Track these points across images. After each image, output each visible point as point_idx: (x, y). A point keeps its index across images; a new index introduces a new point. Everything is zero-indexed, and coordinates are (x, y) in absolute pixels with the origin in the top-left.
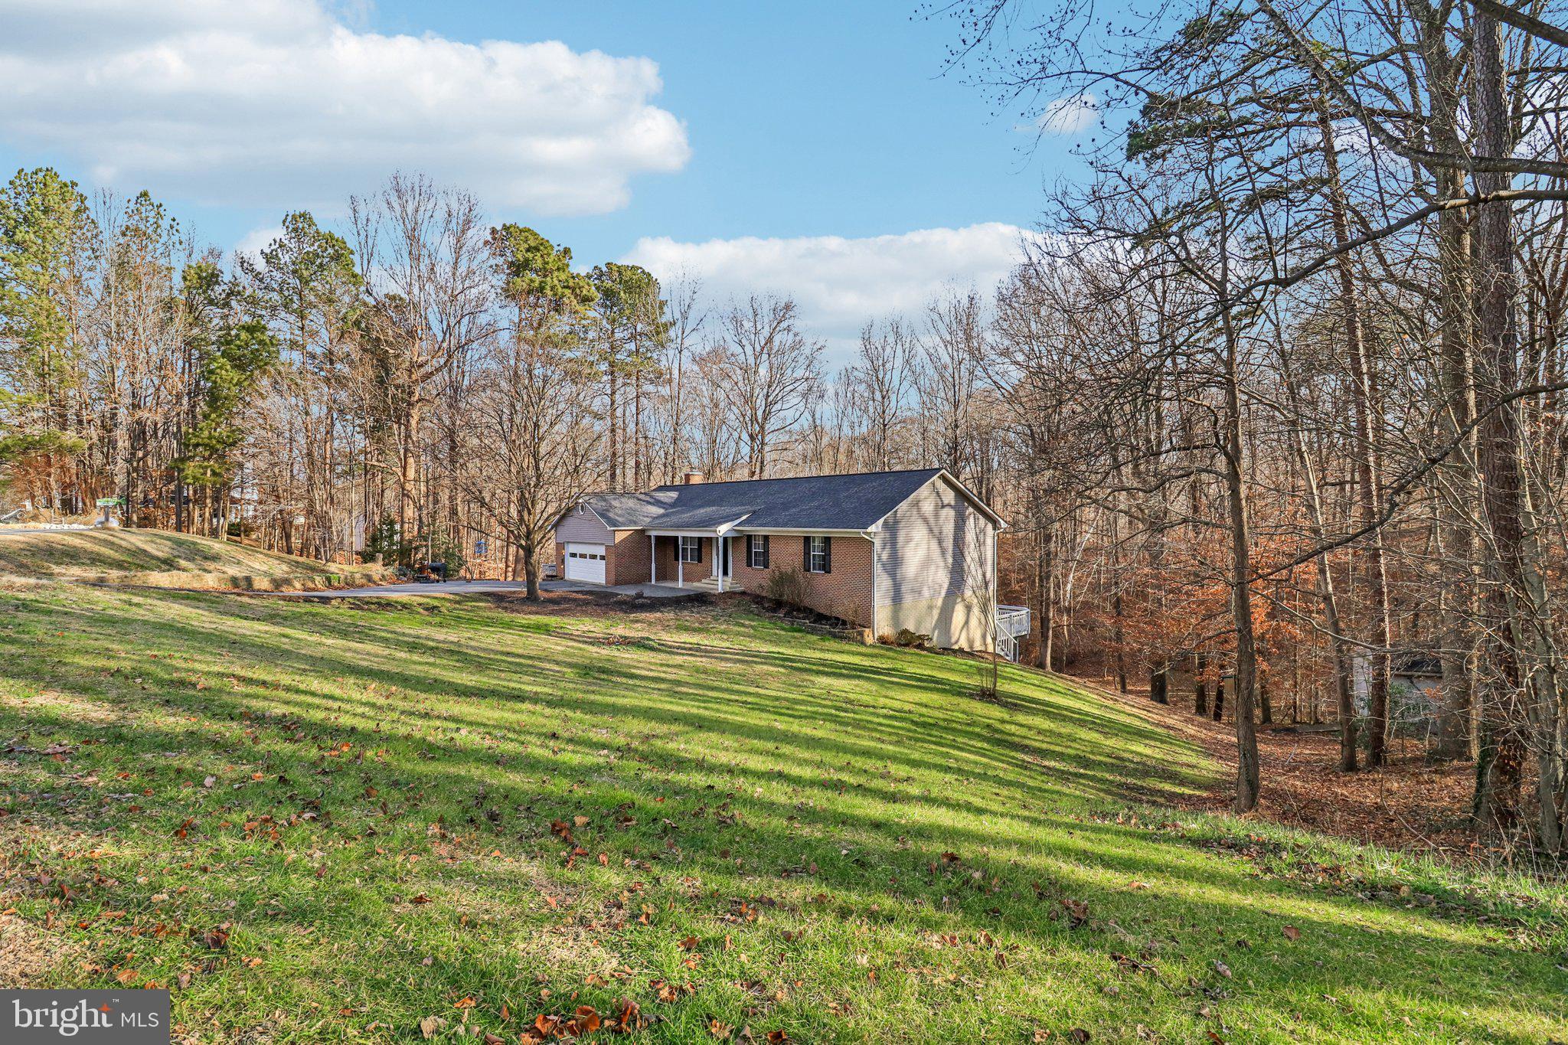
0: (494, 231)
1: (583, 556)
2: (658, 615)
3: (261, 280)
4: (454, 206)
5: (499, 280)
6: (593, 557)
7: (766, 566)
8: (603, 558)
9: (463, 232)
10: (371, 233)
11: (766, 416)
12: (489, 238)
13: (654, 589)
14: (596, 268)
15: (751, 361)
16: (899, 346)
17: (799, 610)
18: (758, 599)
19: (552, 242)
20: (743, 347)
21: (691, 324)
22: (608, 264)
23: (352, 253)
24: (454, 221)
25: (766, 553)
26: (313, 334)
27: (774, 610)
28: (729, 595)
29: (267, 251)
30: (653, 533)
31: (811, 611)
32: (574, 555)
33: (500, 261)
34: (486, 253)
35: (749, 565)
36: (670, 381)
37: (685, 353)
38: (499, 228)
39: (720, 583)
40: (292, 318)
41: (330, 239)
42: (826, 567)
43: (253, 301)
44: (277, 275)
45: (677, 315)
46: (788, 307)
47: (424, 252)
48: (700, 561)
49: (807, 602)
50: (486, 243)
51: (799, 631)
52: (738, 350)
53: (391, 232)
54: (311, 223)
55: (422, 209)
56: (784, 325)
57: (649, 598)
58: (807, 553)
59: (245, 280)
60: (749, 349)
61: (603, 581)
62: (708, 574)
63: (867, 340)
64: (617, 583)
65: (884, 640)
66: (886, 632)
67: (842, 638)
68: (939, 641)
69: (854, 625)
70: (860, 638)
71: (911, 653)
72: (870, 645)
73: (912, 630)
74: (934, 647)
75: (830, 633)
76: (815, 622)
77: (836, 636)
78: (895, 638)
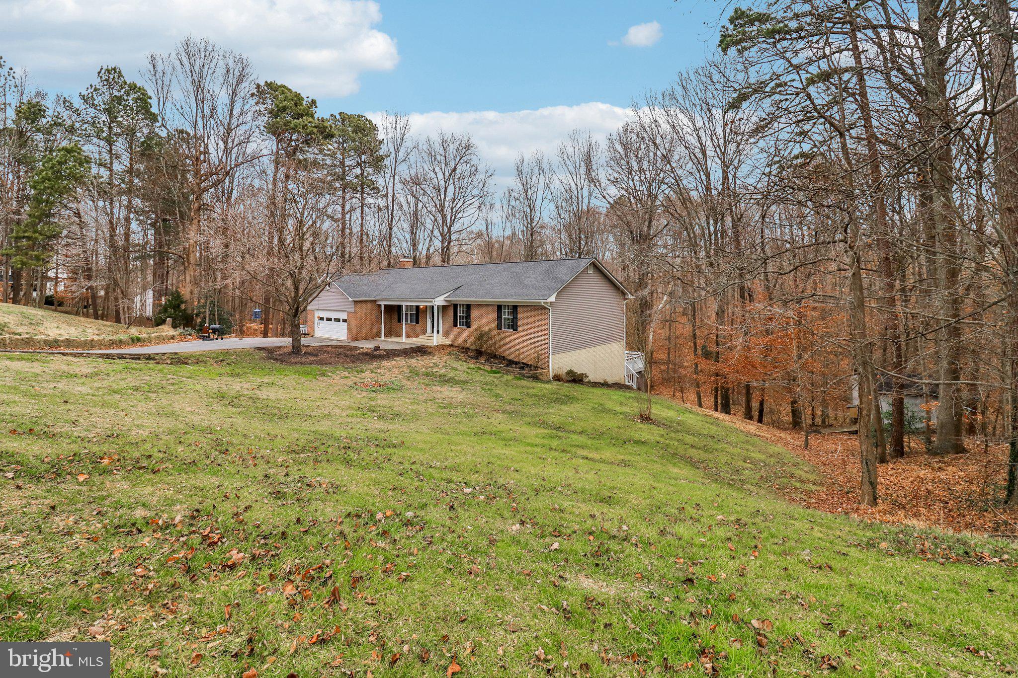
0: (258, 86)
1: (329, 319)
2: (394, 362)
3: (79, 115)
4: (231, 65)
5: (263, 120)
6: (338, 320)
7: (468, 325)
8: (345, 321)
9: (237, 85)
10: (167, 83)
11: (453, 222)
12: (255, 91)
13: (387, 343)
14: (332, 115)
15: (442, 183)
16: (542, 176)
17: (495, 357)
18: (464, 350)
19: (302, 95)
20: (436, 173)
21: (401, 156)
22: (340, 114)
23: (150, 98)
24: (231, 76)
25: (468, 317)
26: (118, 157)
27: (477, 358)
28: (442, 347)
29: (85, 93)
30: (383, 303)
31: (504, 358)
32: (322, 319)
33: (262, 108)
34: (252, 102)
35: (455, 325)
36: (386, 196)
37: (397, 177)
38: (262, 84)
39: (436, 340)
40: (102, 143)
41: (133, 87)
42: (514, 326)
43: (71, 130)
44: (92, 111)
45: (392, 150)
46: (467, 147)
47: (208, 96)
48: (417, 322)
49: (502, 352)
50: (252, 95)
51: (498, 372)
52: (433, 175)
53: (182, 82)
54: (120, 75)
55: (206, 67)
56: (465, 159)
57: (385, 350)
58: (499, 317)
59: (66, 114)
60: (440, 176)
61: (345, 338)
62: (423, 332)
63: (520, 172)
64: (356, 339)
65: (557, 378)
66: (558, 372)
67: (529, 377)
68: (592, 377)
69: (536, 368)
70: (541, 377)
71: (577, 387)
72: (548, 382)
73: (575, 371)
74: (589, 382)
75: (520, 374)
76: (507, 366)
77: (524, 376)
78: (564, 376)
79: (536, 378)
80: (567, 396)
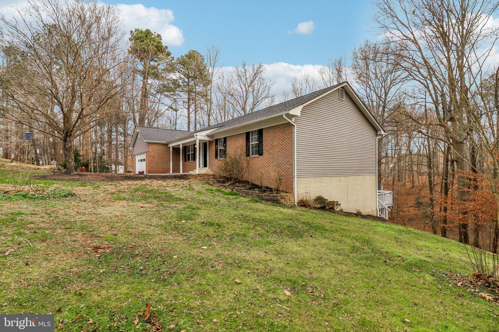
1: (141, 160)
7: (225, 157)
25: (225, 149)
27: (224, 182)
30: (171, 146)
31: (247, 182)
35: (216, 157)
39: (197, 169)
42: (260, 151)
48: (195, 160)
49: (246, 177)
58: (248, 144)
65: (303, 204)
66: (305, 197)
67: (267, 200)
68: (345, 206)
69: (278, 191)
70: (282, 201)
71: (326, 214)
72: (292, 207)
73: (325, 198)
74: (341, 211)
75: (258, 196)
76: (250, 189)
77: (263, 199)
78: (311, 203)
79: (275, 202)
80: (308, 224)
